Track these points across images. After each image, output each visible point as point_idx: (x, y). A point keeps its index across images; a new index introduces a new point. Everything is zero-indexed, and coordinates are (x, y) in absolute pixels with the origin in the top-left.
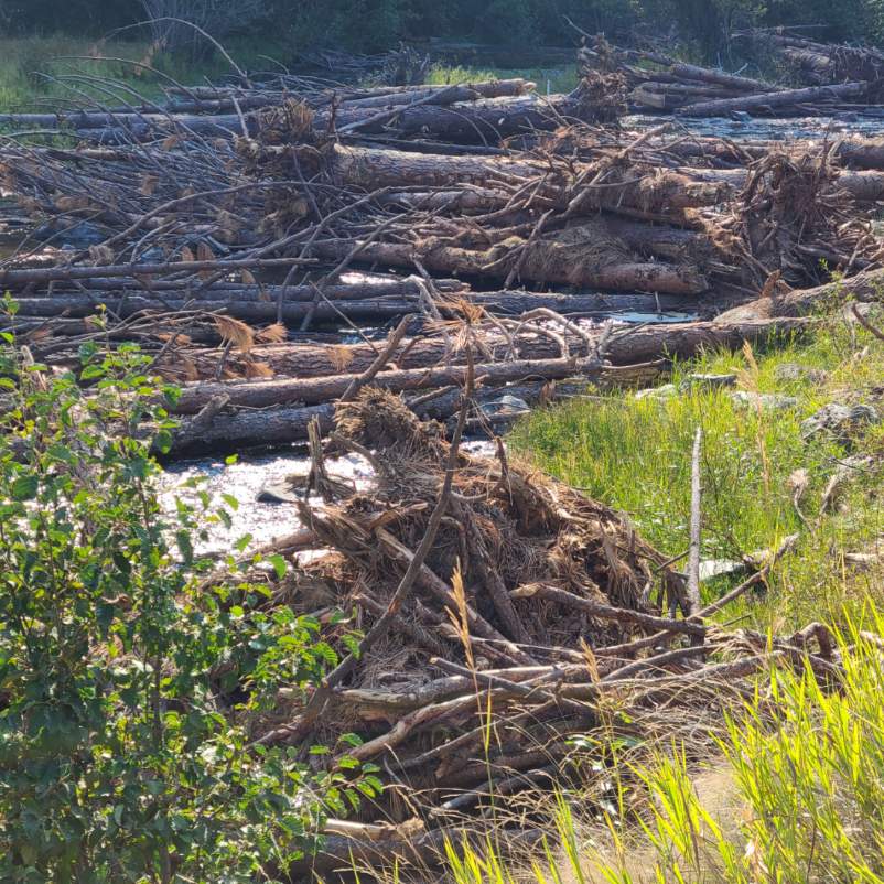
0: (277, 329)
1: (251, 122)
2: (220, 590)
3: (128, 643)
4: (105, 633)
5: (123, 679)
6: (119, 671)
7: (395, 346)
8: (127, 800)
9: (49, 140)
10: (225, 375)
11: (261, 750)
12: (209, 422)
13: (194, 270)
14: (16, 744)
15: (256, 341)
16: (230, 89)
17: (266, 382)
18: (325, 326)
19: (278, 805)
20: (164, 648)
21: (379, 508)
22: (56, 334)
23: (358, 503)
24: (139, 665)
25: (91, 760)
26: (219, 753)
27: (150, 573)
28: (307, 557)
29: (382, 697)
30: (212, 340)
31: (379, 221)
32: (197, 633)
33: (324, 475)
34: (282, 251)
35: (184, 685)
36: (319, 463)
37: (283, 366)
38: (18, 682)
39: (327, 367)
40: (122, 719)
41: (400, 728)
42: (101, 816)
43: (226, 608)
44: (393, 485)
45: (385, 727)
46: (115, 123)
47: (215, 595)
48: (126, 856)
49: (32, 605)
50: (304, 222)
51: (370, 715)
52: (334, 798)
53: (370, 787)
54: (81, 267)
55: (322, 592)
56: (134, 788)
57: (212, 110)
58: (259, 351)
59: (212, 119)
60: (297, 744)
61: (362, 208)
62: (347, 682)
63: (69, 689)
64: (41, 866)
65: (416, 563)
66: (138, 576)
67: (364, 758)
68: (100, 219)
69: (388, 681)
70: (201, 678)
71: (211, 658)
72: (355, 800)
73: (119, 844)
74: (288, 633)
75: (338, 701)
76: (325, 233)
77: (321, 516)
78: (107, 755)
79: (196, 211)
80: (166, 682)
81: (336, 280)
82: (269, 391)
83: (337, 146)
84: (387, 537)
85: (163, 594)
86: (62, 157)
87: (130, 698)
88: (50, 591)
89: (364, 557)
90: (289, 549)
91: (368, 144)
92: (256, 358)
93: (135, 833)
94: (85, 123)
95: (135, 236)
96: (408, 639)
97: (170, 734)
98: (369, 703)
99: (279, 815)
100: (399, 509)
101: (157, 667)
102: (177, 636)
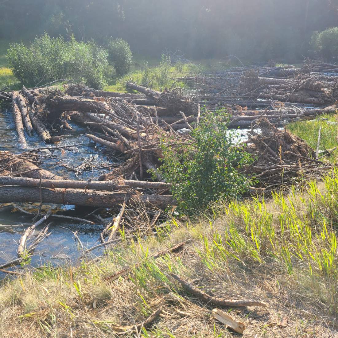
0: (246, 108)
1: (244, 73)
2: (235, 148)
3: (220, 156)
4: (217, 154)
5: (219, 161)
6: (218, 160)
7: (266, 111)
8: (219, 180)
9: (211, 76)
10: (237, 115)
11: (240, 174)
12: (234, 122)
13: (233, 97)
14: (202, 170)
15: (242, 109)
16: (241, 68)
17: (243, 116)
18: (254, 108)
19: (242, 183)
20: (226, 156)
21: (262, 137)
22: (210, 107)
23: (259, 136)
24: (222, 159)
25: (213, 173)
26: (233, 174)
27: (225, 144)
28: (249, 144)
29: (260, 168)
30: (235, 109)
31: (265, 90)
32: (231, 155)
33: (253, 132)
34: (248, 95)
35: (228, 163)
36: (253, 129)
37: (246, 114)
38: (203, 160)
39: (254, 114)
40: (218, 167)
41: (263, 173)
42: (214, 182)
43: (236, 151)
44: (265, 133)
45: (260, 173)
46: (222, 73)
48: (218, 188)
49: (206, 148)
50: (252, 90)
51: (258, 171)
52: (251, 183)
53: (257, 182)
54: (215, 97)
55: (251, 150)
56: (219, 178)
57: (238, 71)
58: (243, 111)
59: (237, 72)
60: (246, 174)
61: (262, 88)
62: (254, 165)
63: (211, 161)
64: (205, 188)
65: (268, 147)
66: (222, 145)
67: (257, 177)
68: (218, 89)
69: (261, 165)
70: (231, 162)
71: (233, 159)
72: (255, 184)
73: (217, 186)
74: (246, 156)
75: (252, 168)
76: (255, 92)
77: (252, 138)
78: (216, 173)
79: (233, 88)
80: (226, 162)
81: (256, 100)
82: (244, 118)
83: (259, 77)
84: (263, 142)
85: (226, 148)
86: (213, 79)
87: (220, 164)
88: (209, 146)
89: (259, 145)
90: (247, 142)
91: (264, 77)
92: (242, 112)
93: (219, 185)
94: (217, 73)
95: (224, 92)
96: (265, 159)
97: (226, 170)
98: (258, 169)
99: (242, 185)
100: (266, 137)
101: (224, 159)
102: (228, 155)
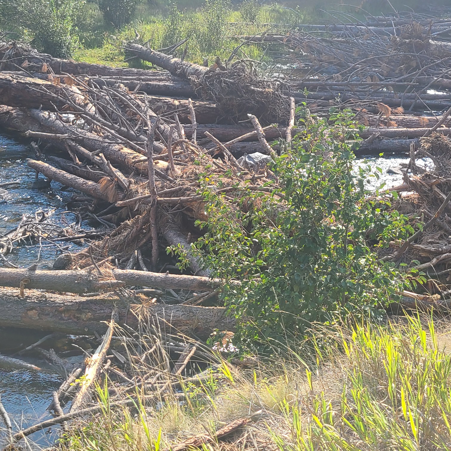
0: (400, 109)
1: (398, 30)
2: (372, 202)
3: (337, 219)
4: (330, 214)
5: (334, 231)
6: (333, 228)
7: (446, 118)
8: (332, 274)
9: (322, 34)
10: (379, 125)
11: (382, 262)
12: (371, 142)
13: (371, 85)
14: (295, 249)
15: (392, 113)
16: (391, 18)
17: (394, 129)
18: (418, 110)
19: (386, 282)
20: (350, 221)
21: (435, 178)
22: (318, 106)
23: (426, 175)
24: (341, 227)
25: (321, 258)
26: (366, 261)
27: (347, 194)
28: (404, 194)
29: (428, 248)
30: (375, 112)
31: (444, 70)
32: (363, 217)
33: (414, 164)
34: (405, 80)
35: (356, 235)
36: (414, 160)
37: (401, 123)
38: (297, 228)
39: (418, 125)
40: (332, 246)
41: (434, 260)
42: (323, 278)
43: (374, 209)
44: (440, 170)
45: (429, 260)
46: (347, 29)
47: (371, 204)
48: (330, 293)
49: (304, 201)
50: (414, 70)
51: (423, 255)
52: (407, 283)
53: (421, 280)
54: (330, 82)
55: (409, 207)
56: (334, 270)
57: (383, 25)
58: (392, 117)
59: (383, 29)
60: (395, 262)
61: (438, 65)
62: (416, 242)
63: (315, 232)
64: (300, 292)
65: (447, 200)
66: (343, 194)
67: (420, 270)
68: (338, 65)
69: (431, 243)
70: (362, 233)
71: (367, 227)
72: (415, 284)
73: (328, 289)
74: (396, 220)
75: (411, 248)
76: (422, 74)
77: (411, 179)
78: (326, 257)
79: (374, 63)
80: (349, 233)
81: (425, 93)
82: (395, 132)
83: (430, 40)
84: (436, 189)
85: (351, 201)
86: (326, 41)
87: (336, 238)
88: (311, 196)
89: (427, 196)
90: (399, 190)
91: (443, 40)
92: (391, 120)
93: (334, 286)
94: (335, 29)
95: (350, 71)
96: (441, 228)
97: (349, 252)
98: (423, 250)
99: (387, 286)
100: (443, 179)
101: (347, 227)
102: (355, 217)
